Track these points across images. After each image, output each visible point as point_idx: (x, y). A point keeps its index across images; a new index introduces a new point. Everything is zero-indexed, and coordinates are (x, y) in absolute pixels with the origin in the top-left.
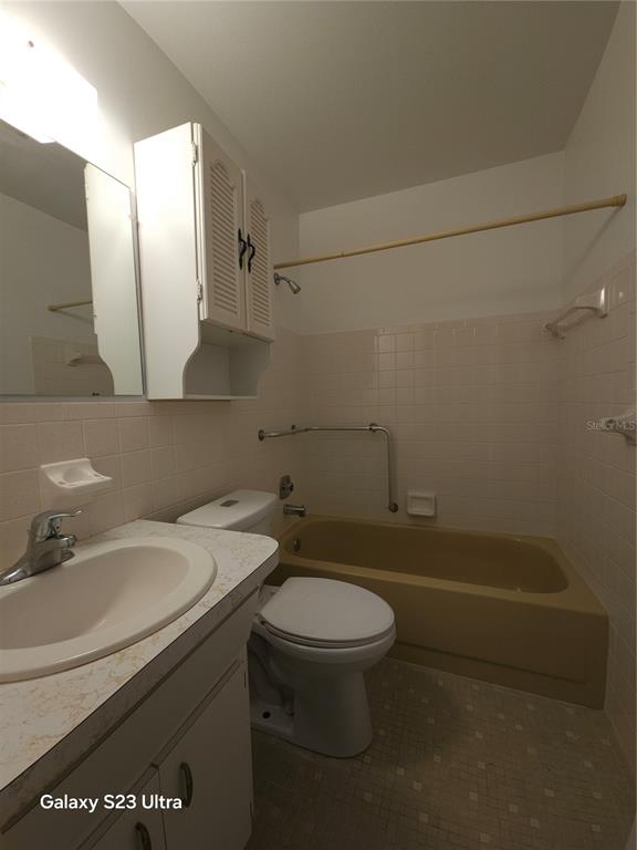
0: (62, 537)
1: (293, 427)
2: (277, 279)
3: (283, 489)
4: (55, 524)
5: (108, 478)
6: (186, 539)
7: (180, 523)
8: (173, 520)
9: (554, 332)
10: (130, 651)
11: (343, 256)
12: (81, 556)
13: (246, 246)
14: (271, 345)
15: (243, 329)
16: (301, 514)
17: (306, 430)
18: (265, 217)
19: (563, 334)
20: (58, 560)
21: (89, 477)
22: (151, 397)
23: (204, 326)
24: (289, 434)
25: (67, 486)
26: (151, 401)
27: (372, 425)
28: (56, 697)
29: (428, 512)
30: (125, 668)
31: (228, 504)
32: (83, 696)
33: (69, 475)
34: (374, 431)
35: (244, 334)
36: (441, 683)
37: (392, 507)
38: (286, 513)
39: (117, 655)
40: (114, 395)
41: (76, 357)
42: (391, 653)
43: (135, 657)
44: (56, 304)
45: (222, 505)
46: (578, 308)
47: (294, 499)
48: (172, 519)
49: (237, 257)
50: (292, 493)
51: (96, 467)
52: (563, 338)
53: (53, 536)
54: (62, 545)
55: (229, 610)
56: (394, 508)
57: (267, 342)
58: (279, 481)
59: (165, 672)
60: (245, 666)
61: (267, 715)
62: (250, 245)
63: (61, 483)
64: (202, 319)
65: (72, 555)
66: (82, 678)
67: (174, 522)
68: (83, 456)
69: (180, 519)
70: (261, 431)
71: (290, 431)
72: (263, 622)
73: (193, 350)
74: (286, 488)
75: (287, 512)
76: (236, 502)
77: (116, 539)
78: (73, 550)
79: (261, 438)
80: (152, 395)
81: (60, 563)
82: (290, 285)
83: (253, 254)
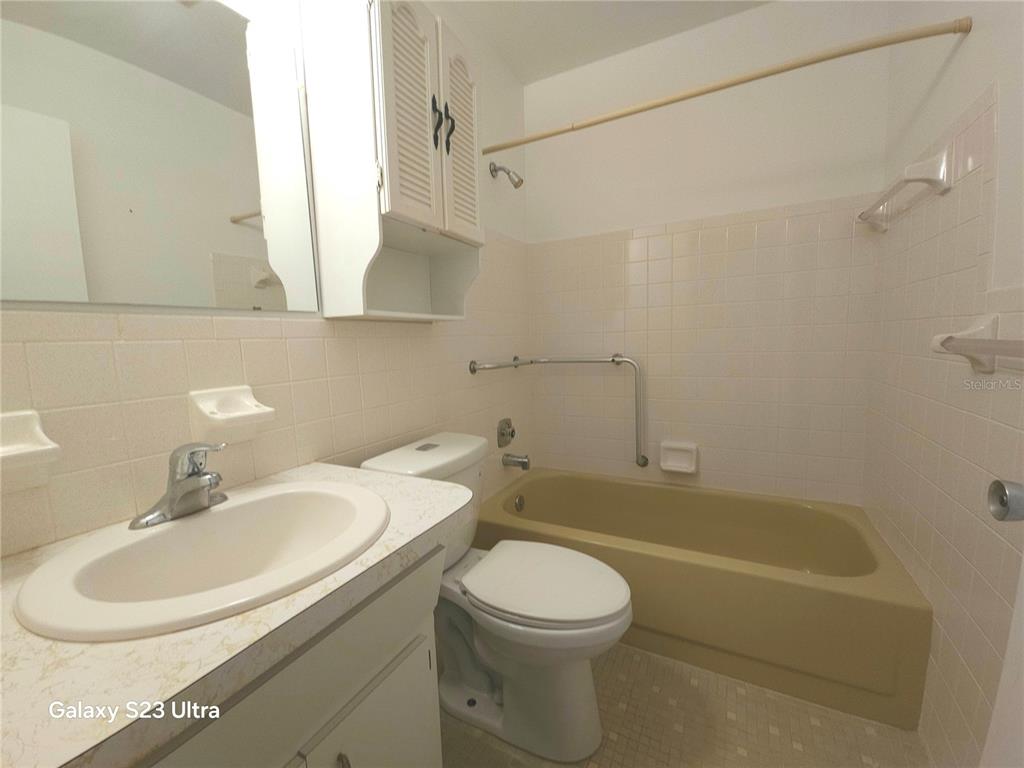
0: (206, 474)
1: (516, 358)
2: (494, 170)
3: (501, 434)
4: (199, 459)
5: (269, 409)
6: (362, 485)
7: (364, 468)
8: (357, 465)
9: (871, 224)
10: (253, 615)
11: (573, 129)
12: (235, 500)
13: (444, 121)
14: (481, 249)
15: (441, 227)
16: (525, 466)
17: (532, 362)
18: (470, 81)
19: (884, 225)
20: (206, 502)
21: (249, 406)
22: (328, 314)
23: (386, 221)
24: (510, 366)
25: (220, 416)
26: (327, 319)
27: (616, 355)
28: (152, 663)
29: (686, 466)
30: (243, 634)
31: (424, 448)
32: (183, 665)
33: (223, 404)
34: (618, 363)
35: (441, 233)
36: (694, 682)
37: (641, 461)
38: (506, 464)
39: (240, 617)
40: (286, 311)
41: (263, 278)
42: (626, 639)
43: (260, 622)
44: (237, 214)
45: (419, 449)
46: (908, 181)
47: (516, 448)
48: (356, 463)
49: (431, 133)
50: (513, 441)
51: (259, 396)
52: (886, 231)
53: (196, 473)
54: (203, 484)
55: (396, 570)
56: (643, 462)
57: (475, 246)
58: (496, 426)
59: (298, 643)
60: (430, 643)
61: (472, 703)
62: (447, 117)
63: (212, 413)
64: (383, 212)
65: (225, 498)
66: (191, 643)
67: (359, 467)
68: (243, 383)
69: (365, 464)
70: (473, 363)
71: (513, 363)
72: (465, 592)
73: (374, 252)
74: (505, 433)
75: (507, 462)
76: (435, 446)
77: (283, 482)
78: (227, 494)
79: (473, 371)
80: (329, 313)
81: (208, 508)
82: (510, 177)
83: (452, 129)
